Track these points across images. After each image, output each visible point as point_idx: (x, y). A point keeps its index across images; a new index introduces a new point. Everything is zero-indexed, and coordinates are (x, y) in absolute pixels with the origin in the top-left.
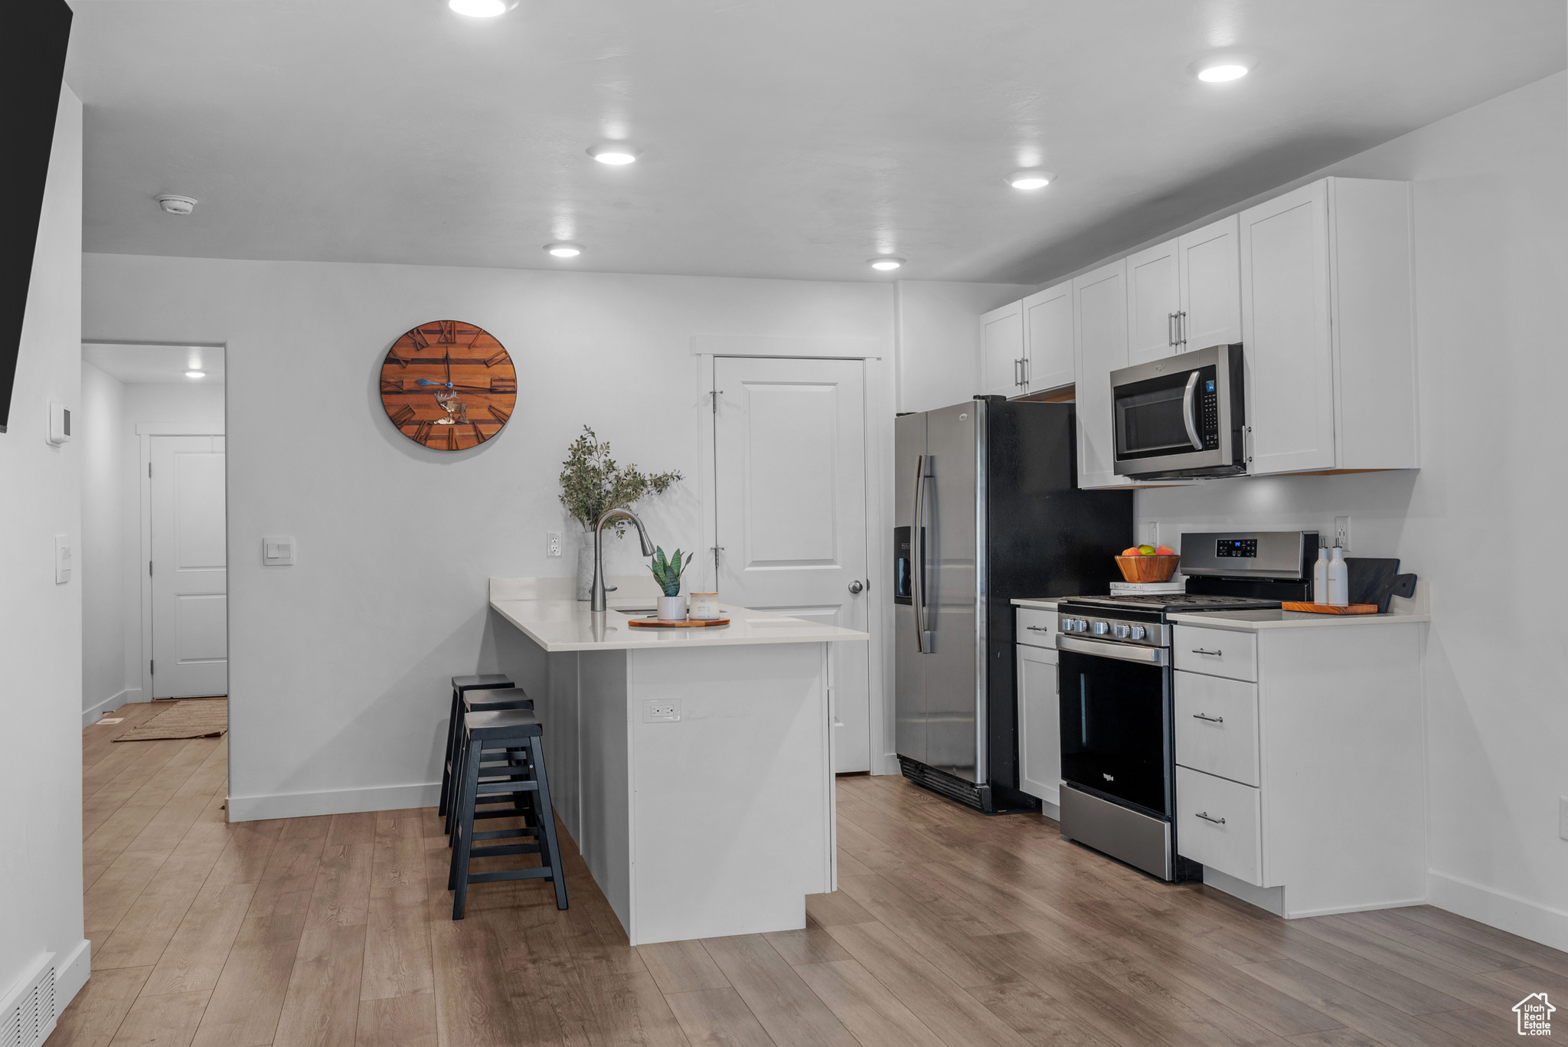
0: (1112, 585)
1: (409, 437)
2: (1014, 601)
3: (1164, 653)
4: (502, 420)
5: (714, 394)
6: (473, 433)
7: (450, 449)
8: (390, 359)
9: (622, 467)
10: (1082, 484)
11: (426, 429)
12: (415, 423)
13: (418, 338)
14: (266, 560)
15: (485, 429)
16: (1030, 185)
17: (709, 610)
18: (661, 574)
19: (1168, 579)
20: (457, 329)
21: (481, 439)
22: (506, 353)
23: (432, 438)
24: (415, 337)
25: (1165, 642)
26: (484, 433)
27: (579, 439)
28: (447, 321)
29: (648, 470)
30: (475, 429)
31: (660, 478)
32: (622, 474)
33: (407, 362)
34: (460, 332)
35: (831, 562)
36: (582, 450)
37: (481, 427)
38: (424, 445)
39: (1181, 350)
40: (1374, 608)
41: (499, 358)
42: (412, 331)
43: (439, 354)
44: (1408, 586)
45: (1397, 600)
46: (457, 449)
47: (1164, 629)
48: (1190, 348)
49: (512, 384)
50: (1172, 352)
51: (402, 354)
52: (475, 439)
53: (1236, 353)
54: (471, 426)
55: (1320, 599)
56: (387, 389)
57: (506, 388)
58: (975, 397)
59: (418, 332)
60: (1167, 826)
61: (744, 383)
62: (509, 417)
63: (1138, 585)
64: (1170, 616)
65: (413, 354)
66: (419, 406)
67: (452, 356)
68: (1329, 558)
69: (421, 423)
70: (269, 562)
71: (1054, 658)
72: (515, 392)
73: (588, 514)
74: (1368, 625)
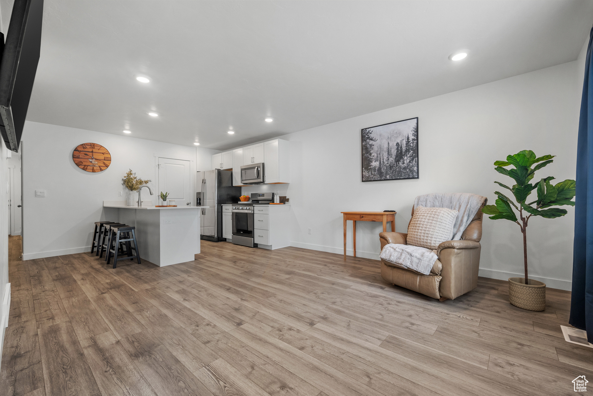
0: (238, 202)
1: (81, 168)
2: (222, 205)
3: (253, 211)
4: (107, 166)
5: (159, 165)
6: (99, 169)
7: (93, 172)
8: (76, 150)
9: (138, 178)
10: (234, 185)
11: (86, 167)
12: (83, 165)
13: (84, 146)
14: (36, 195)
15: (102, 168)
16: (231, 133)
17: (173, 204)
18: (163, 197)
19: (248, 201)
20: (95, 145)
21: (102, 170)
22: (108, 152)
23: (88, 169)
24: (83, 146)
25: (253, 209)
26: (102, 169)
27: (129, 172)
28: (92, 143)
29: (143, 179)
30: (100, 168)
31: (146, 181)
32: (138, 180)
33: (81, 151)
34: (96, 146)
35: (183, 199)
36: (130, 174)
37: (101, 167)
38: (86, 171)
39: (253, 163)
40: (283, 203)
41: (107, 153)
42: (82, 144)
43: (90, 150)
44: (288, 200)
45: (286, 202)
46: (95, 172)
47: (253, 207)
48: (255, 163)
49: (110, 159)
50: (251, 164)
51: (79, 149)
52: (100, 170)
53: (263, 164)
54: (99, 167)
55: (275, 202)
56: (74, 157)
57: (109, 160)
58: (216, 169)
59: (84, 145)
60: (253, 238)
61: (165, 163)
62: (109, 166)
63: (244, 202)
64: (254, 205)
65: (82, 150)
66: (84, 162)
67: (94, 151)
68: (277, 196)
69: (85, 166)
70: (37, 196)
71: (231, 214)
72: (111, 161)
73: (130, 187)
74: (282, 206)
